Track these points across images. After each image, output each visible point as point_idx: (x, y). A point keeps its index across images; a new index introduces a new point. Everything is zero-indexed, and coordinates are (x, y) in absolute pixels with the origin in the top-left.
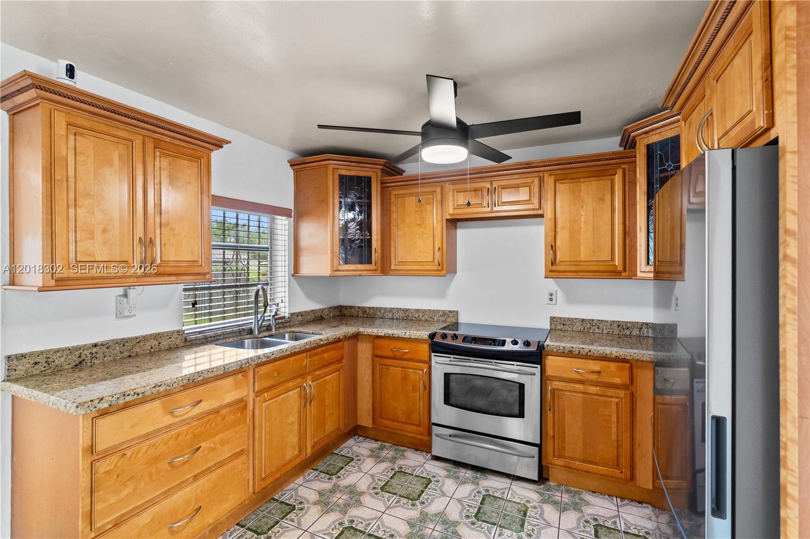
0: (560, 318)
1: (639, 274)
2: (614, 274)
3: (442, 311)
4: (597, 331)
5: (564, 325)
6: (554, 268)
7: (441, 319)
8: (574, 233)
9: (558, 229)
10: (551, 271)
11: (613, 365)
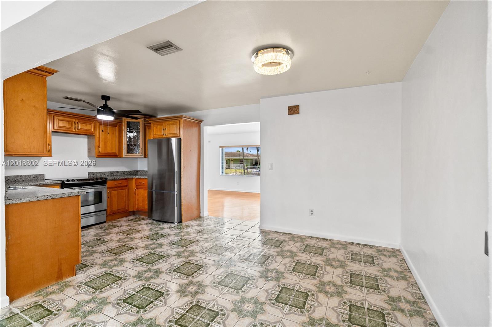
0: (92, 172)
1: (124, 156)
2: (115, 156)
3: (34, 175)
4: (104, 175)
5: (94, 175)
6: (99, 154)
7: (34, 179)
8: (106, 143)
9: (100, 141)
10: (98, 155)
11: (124, 181)
